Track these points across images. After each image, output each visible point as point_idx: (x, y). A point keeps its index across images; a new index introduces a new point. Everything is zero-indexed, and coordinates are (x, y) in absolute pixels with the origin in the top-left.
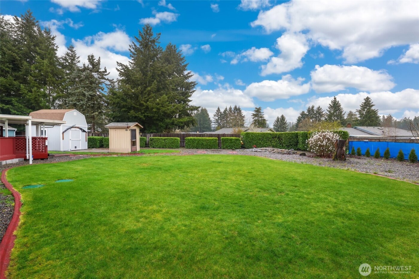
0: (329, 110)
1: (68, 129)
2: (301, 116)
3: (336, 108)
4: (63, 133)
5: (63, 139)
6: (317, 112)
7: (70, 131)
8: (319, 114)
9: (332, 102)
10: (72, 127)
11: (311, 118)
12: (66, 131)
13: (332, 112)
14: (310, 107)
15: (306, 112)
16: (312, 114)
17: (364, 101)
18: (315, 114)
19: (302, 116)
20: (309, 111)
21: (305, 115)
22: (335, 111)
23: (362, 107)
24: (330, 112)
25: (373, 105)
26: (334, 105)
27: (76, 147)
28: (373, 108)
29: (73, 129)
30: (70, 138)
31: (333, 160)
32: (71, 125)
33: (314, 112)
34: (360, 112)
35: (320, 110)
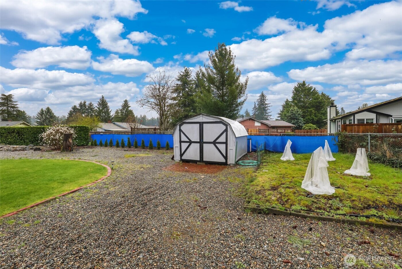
0: (98, 107)
2: (72, 110)
3: (104, 106)
6: (89, 107)
8: (91, 109)
9: (100, 100)
11: (83, 113)
13: (101, 109)
14: (82, 102)
15: (78, 106)
16: (84, 109)
17: (124, 103)
18: (87, 109)
19: (74, 110)
20: (81, 105)
21: (77, 109)
22: (103, 109)
23: (123, 107)
24: (99, 108)
25: (130, 107)
26: (102, 102)
28: (130, 109)
31: (61, 152)
33: (86, 108)
34: (121, 110)
35: (92, 106)
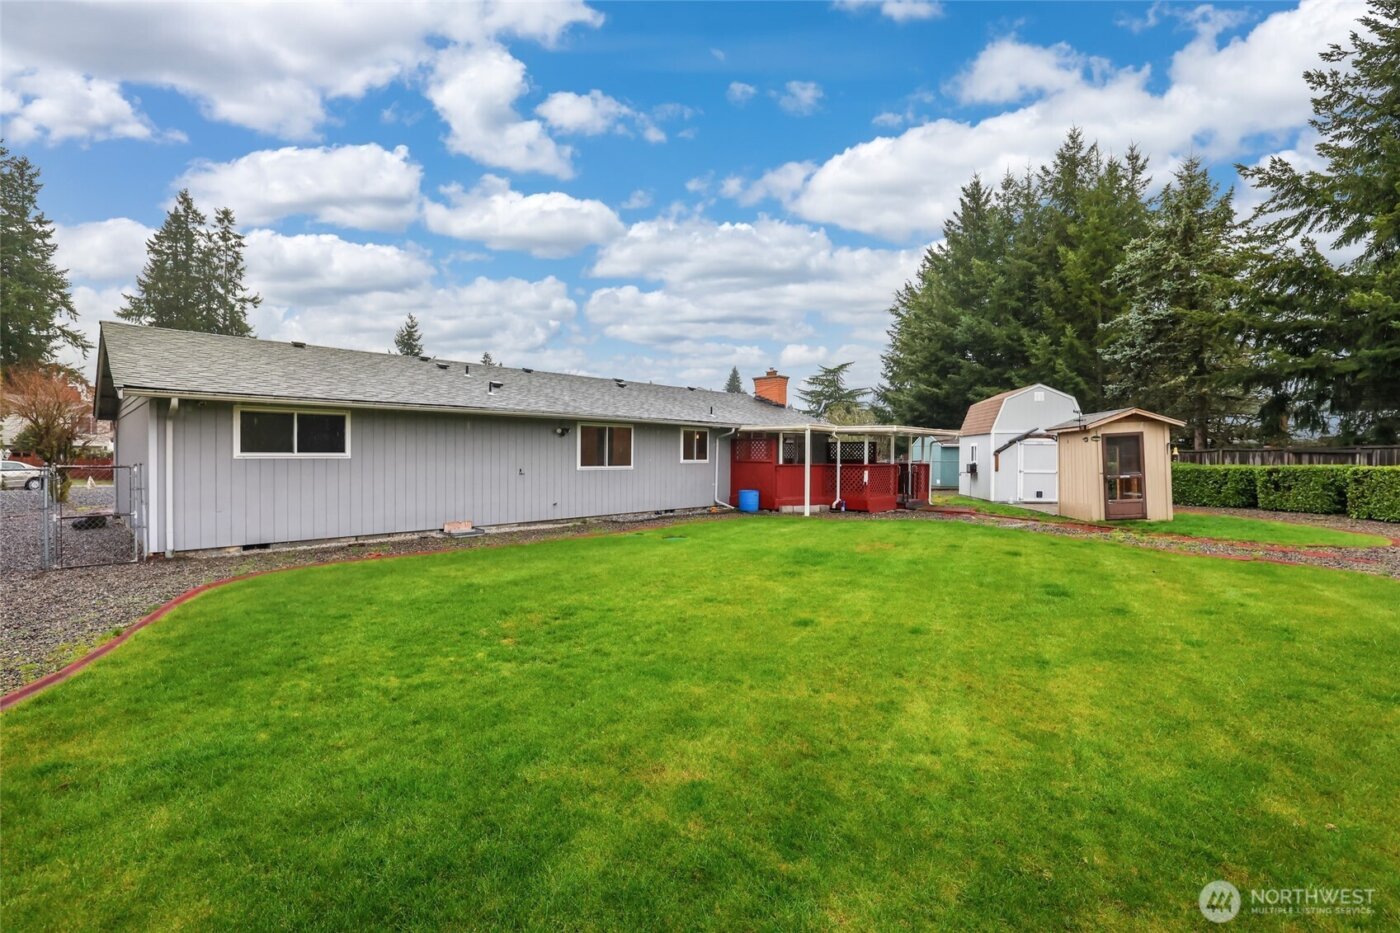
1: (1012, 443)
4: (997, 452)
5: (997, 470)
7: (1020, 448)
10: (1027, 436)
12: (1006, 447)
27: (1039, 494)
29: (1029, 441)
30: (1021, 466)
32: (1024, 431)
